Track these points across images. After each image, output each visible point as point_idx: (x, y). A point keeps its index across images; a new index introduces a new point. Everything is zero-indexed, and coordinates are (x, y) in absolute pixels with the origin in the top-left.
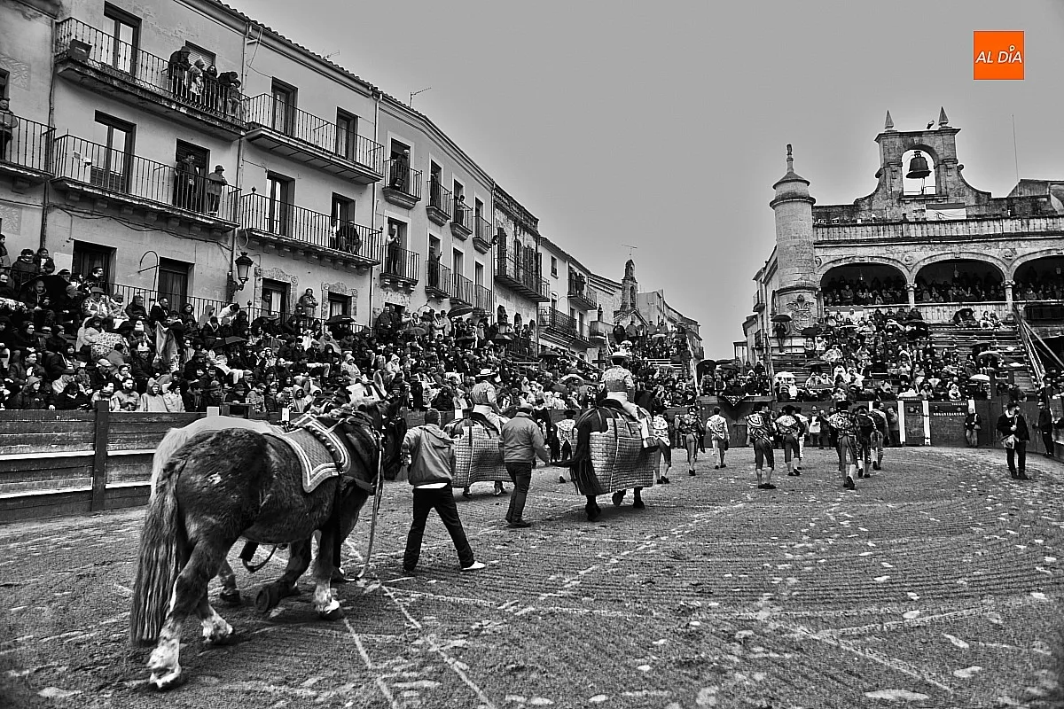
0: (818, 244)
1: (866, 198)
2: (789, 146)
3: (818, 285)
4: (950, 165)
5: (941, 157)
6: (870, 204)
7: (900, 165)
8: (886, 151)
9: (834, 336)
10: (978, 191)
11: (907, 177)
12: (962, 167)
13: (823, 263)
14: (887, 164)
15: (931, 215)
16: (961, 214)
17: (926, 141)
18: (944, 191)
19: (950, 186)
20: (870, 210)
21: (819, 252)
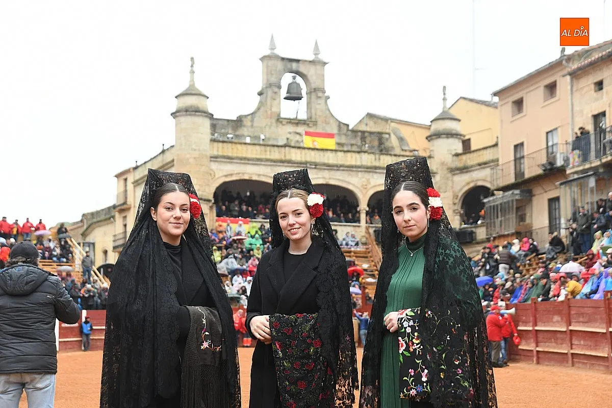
0: (214, 158)
1: (249, 115)
2: (192, 59)
3: (211, 197)
4: (320, 94)
5: (313, 86)
6: (252, 121)
7: (279, 87)
8: (268, 72)
9: (227, 248)
10: (340, 122)
11: (285, 98)
12: (328, 98)
13: (217, 176)
14: (270, 85)
15: (308, 141)
16: (330, 143)
17: (302, 68)
18: (314, 117)
19: (319, 113)
20: (252, 126)
21: (214, 166)
